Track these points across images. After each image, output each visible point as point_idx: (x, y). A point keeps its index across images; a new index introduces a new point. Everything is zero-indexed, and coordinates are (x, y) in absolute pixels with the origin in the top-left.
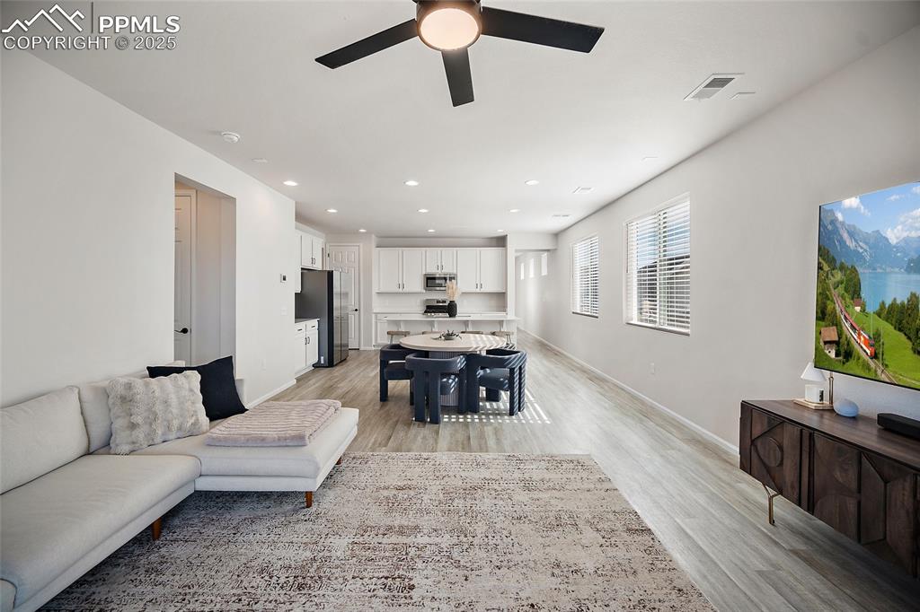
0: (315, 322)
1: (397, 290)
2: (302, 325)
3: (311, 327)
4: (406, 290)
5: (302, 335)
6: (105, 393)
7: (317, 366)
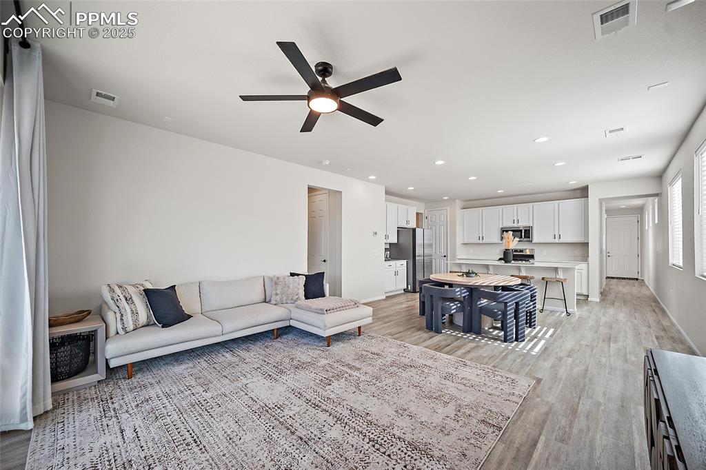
0: (404, 262)
1: (477, 241)
2: (393, 263)
3: (401, 265)
4: (485, 241)
5: (393, 269)
6: (271, 279)
7: (406, 291)
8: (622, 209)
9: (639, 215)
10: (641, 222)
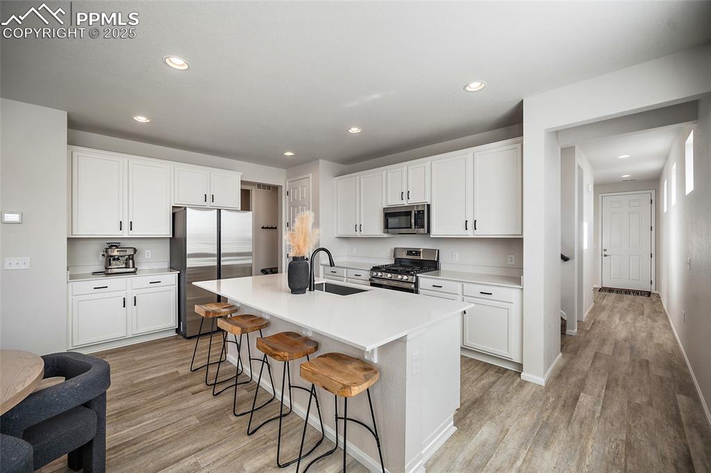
1: (355, 233)
4: (363, 233)
5: (114, 295)
8: (626, 181)
9: (653, 192)
10: (656, 202)
